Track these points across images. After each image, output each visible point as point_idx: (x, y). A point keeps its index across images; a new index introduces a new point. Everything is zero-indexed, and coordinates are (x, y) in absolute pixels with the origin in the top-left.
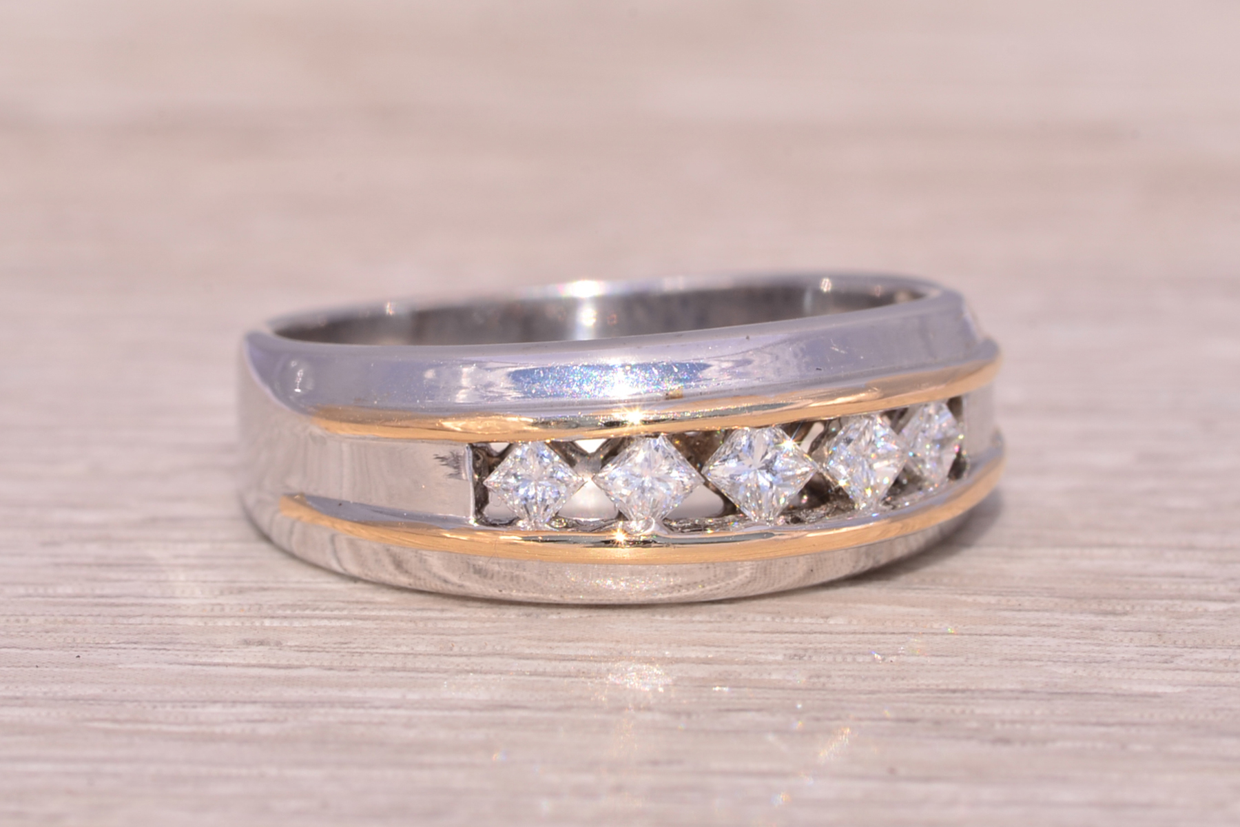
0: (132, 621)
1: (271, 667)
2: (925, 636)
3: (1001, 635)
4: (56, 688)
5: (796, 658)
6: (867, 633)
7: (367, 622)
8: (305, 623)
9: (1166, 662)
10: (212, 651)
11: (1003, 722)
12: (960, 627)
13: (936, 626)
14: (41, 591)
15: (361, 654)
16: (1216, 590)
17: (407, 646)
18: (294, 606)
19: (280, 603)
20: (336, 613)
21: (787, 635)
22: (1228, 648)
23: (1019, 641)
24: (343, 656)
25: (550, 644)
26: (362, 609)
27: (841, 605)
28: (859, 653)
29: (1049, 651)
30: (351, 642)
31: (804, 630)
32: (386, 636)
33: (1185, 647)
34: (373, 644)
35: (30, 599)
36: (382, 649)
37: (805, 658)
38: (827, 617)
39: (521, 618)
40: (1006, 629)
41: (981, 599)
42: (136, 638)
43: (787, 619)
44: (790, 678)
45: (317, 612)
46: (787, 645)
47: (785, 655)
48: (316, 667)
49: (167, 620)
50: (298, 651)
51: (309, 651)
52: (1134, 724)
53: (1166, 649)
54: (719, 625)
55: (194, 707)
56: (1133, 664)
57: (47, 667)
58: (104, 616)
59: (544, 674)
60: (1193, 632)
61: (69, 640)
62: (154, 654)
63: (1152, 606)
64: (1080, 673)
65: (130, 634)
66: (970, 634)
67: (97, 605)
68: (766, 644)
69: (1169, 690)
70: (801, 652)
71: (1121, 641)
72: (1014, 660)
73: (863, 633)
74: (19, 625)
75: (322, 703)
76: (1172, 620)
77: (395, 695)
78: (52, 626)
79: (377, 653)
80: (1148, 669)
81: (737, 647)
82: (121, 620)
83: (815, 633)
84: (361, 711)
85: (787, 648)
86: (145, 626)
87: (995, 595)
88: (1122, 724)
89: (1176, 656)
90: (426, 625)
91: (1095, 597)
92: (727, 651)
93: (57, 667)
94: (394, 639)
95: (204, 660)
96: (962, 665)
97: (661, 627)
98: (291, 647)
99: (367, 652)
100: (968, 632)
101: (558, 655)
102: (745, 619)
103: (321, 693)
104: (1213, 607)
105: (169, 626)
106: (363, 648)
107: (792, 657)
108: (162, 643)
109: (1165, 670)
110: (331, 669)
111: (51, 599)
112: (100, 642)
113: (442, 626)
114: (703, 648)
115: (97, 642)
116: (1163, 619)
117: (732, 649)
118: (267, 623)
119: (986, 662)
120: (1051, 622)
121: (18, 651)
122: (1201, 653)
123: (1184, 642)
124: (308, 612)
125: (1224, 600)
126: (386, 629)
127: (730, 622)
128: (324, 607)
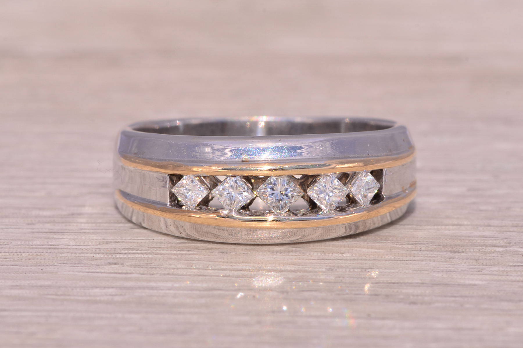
0: (63, 255)
1: (119, 273)
2: (382, 261)
3: (413, 261)
4: (33, 282)
5: (330, 270)
6: (359, 260)
7: (158, 255)
8: (133, 256)
9: (479, 271)
10: (96, 267)
11: (413, 296)
12: (396, 257)
13: (387, 257)
14: (27, 243)
15: (156, 268)
16: (499, 242)
17: (174, 265)
18: (128, 249)
19: (123, 248)
20: (146, 252)
21: (327, 261)
22: (504, 266)
23: (420, 263)
24: (148, 269)
25: (231, 264)
26: (156, 250)
27: (348, 248)
28: (356, 268)
29: (432, 267)
30: (151, 264)
31: (334, 259)
32: (166, 261)
33: (487, 266)
34: (160, 264)
35: (23, 246)
36: (164, 266)
37: (334, 270)
38: (343, 254)
39: (220, 254)
40: (415, 258)
41: (404, 246)
42: (65, 262)
43: (327, 254)
44: (327, 278)
45: (138, 251)
46: (327, 265)
47: (326, 269)
48: (138, 273)
49: (78, 255)
50: (130, 267)
51: (135, 267)
52: (466, 297)
53: (479, 266)
54: (299, 256)
55: (89, 289)
56: (466, 272)
57: (29, 273)
58: (52, 253)
59: (229, 276)
60: (490, 260)
61: (38, 263)
62: (72, 268)
63: (474, 249)
64: (445, 276)
65: (62, 260)
66: (400, 260)
67: (49, 248)
68: (318, 264)
69: (480, 283)
70: (332, 268)
71: (461, 263)
72: (418, 271)
73: (357, 260)
74: (18, 256)
75: (140, 288)
76: (481, 255)
77: (169, 284)
78: (32, 257)
79: (162, 268)
80: (472, 274)
81: (307, 265)
82: (59, 254)
83: (338, 260)
84: (155, 291)
85: (327, 266)
86: (69, 257)
87: (410, 245)
88: (461, 296)
89: (483, 269)
90: (181, 257)
91: (451, 246)
92: (302, 267)
93: (33, 273)
94: (169, 262)
95: (92, 270)
96: (397, 273)
97: (276, 257)
98: (127, 265)
99: (158, 268)
100: (399, 260)
101: (235, 269)
102: (310, 254)
103: (139, 284)
104: (498, 249)
105: (78, 257)
106: (156, 266)
107: (329, 269)
108: (76, 264)
109: (478, 275)
110: (143, 274)
111: (31, 246)
112: (51, 263)
113: (188, 257)
114: (293, 266)
115: (49, 263)
116: (478, 254)
117: (305, 266)
118: (118, 256)
119: (407, 271)
120: (433, 255)
121: (18, 267)
122: (493, 268)
123: (486, 263)
124: (134, 251)
125: (502, 247)
126: (166, 258)
127: (304, 256)
128: (141, 249)
